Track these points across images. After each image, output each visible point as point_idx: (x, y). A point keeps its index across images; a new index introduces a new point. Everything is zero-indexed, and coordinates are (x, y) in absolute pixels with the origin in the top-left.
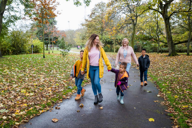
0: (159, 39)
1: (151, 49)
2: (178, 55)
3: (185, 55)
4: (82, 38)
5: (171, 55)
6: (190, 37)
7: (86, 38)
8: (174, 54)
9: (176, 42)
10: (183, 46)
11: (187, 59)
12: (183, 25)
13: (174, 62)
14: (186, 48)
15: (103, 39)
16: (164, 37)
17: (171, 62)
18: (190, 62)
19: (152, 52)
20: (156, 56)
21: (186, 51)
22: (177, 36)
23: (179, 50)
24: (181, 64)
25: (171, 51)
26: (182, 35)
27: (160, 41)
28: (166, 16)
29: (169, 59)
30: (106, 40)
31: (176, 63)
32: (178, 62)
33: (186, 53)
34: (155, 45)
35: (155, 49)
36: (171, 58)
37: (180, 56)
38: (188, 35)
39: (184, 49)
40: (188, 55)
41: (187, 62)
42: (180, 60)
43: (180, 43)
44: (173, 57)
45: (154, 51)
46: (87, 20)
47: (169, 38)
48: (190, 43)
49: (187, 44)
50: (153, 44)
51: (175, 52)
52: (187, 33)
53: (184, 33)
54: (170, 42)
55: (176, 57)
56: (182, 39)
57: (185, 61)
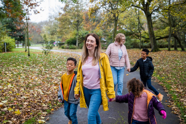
0: (141, 35)
1: (131, 45)
2: (160, 50)
3: (167, 50)
4: (51, 33)
5: (154, 51)
6: (170, 32)
7: (56, 34)
8: (156, 50)
9: (157, 38)
10: (164, 42)
11: (169, 54)
12: (163, 19)
13: (157, 57)
14: (167, 43)
15: (80, 34)
16: (145, 33)
17: (155, 57)
18: (171, 57)
19: (132, 48)
20: (139, 52)
21: (167, 46)
22: (158, 31)
23: (159, 45)
24: (164, 58)
25: (153, 46)
26: (163, 30)
27: (142, 37)
28: (148, 13)
29: (152, 55)
30: (82, 36)
31: (160, 58)
32: (161, 57)
33: (167, 49)
34: (135, 41)
35: (135, 45)
36: (154, 54)
37: (162, 51)
38: (169, 30)
39: (165, 44)
40: (169, 50)
41: (168, 57)
42: (162, 55)
43: (161, 38)
44: (156, 52)
45: (134, 47)
46: (60, 14)
47: (151, 34)
48: (171, 38)
49: (168, 39)
50: (133, 40)
51: (157, 48)
52: (167, 28)
53: (164, 29)
54: (152, 38)
55: (158, 52)
56: (163, 34)
57: (167, 56)
